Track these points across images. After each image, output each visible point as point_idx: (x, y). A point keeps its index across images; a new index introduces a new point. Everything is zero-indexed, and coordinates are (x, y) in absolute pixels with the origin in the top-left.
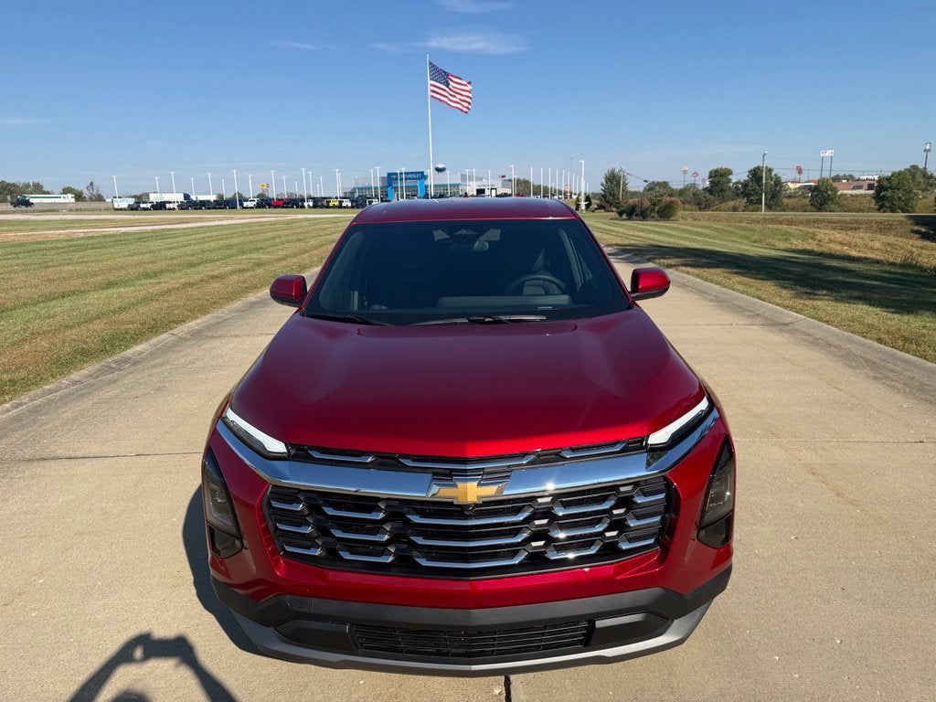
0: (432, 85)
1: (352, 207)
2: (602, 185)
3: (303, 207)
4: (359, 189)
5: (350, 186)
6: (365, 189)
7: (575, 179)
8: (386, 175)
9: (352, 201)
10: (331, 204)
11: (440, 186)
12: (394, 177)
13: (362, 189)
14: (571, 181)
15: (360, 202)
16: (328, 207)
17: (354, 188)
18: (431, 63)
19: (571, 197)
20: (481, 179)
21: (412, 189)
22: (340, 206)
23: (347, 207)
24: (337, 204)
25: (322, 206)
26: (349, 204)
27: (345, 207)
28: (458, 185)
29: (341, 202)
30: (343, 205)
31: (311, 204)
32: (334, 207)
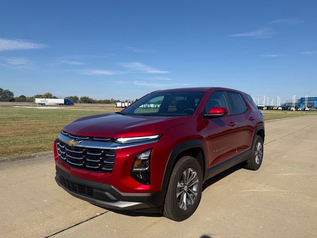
1: (282, 110)
3: (263, 109)
4: (288, 103)
5: (284, 102)
6: (290, 104)
8: (300, 99)
9: (282, 108)
10: (274, 109)
12: (304, 99)
13: (289, 103)
15: (286, 108)
16: (272, 109)
17: (286, 103)
21: (312, 104)
22: (277, 109)
23: (280, 110)
24: (276, 108)
25: (270, 109)
26: (281, 109)
27: (279, 110)
29: (278, 108)
30: (279, 109)
31: (266, 108)
32: (275, 109)
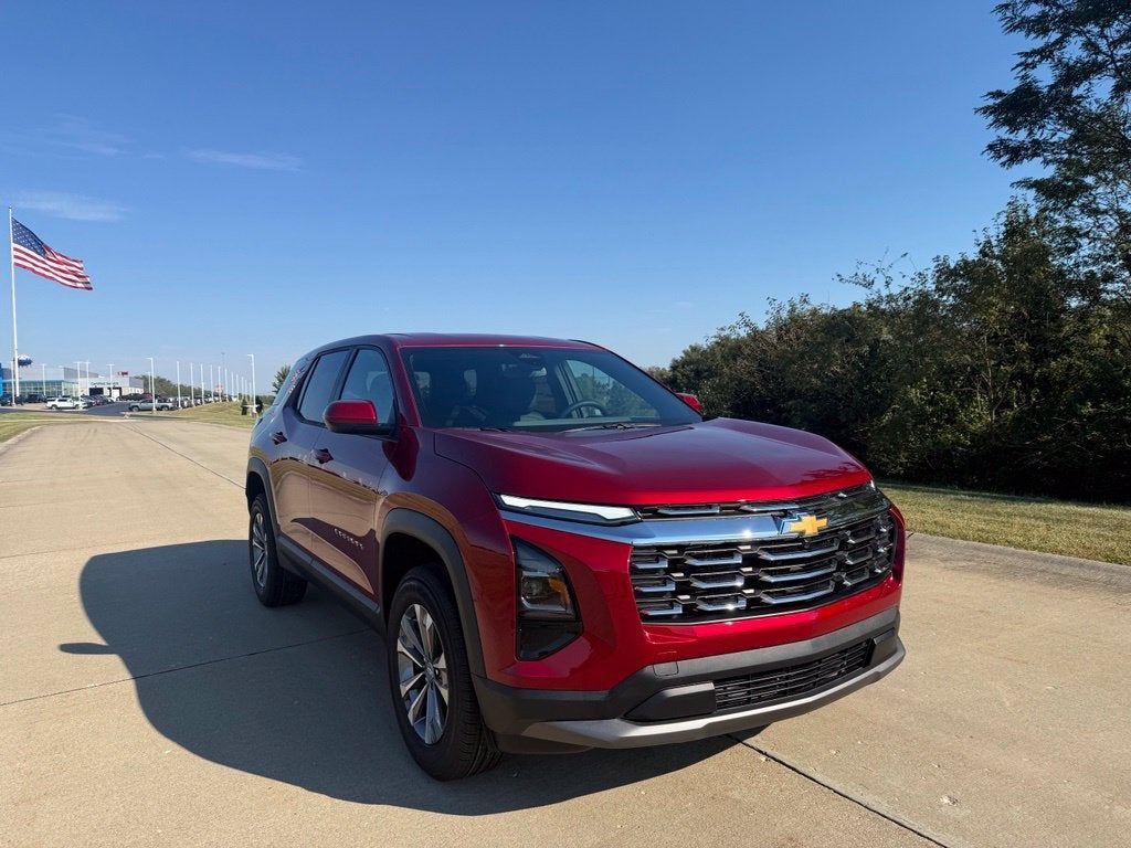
0: (16, 249)
2: (275, 385)
7: (235, 378)
11: (29, 383)
14: (223, 379)
18: (15, 221)
19: (230, 400)
20: (97, 376)
28: (59, 383)
